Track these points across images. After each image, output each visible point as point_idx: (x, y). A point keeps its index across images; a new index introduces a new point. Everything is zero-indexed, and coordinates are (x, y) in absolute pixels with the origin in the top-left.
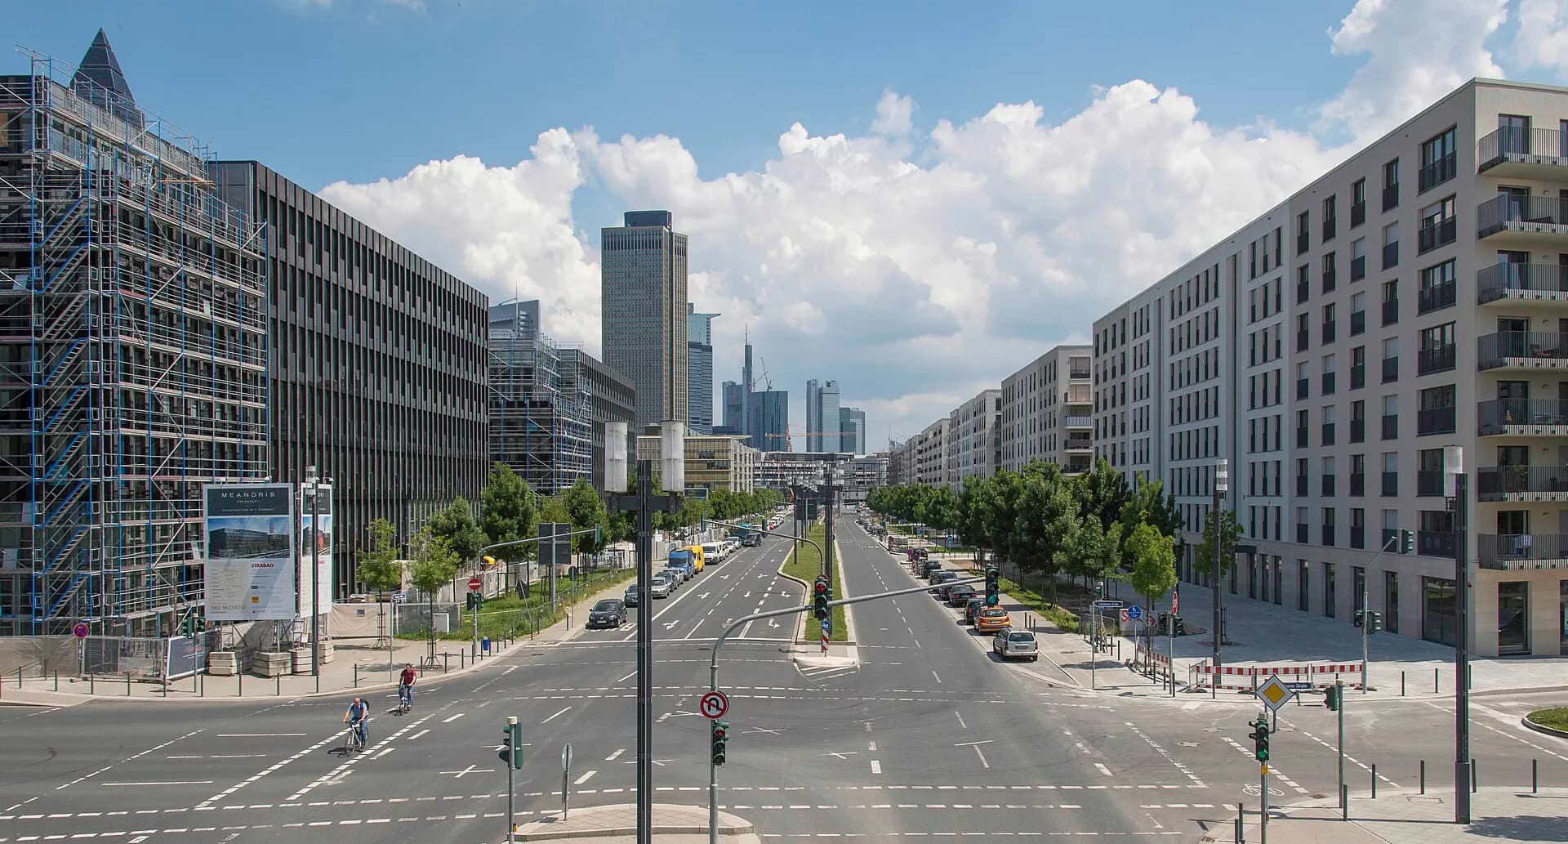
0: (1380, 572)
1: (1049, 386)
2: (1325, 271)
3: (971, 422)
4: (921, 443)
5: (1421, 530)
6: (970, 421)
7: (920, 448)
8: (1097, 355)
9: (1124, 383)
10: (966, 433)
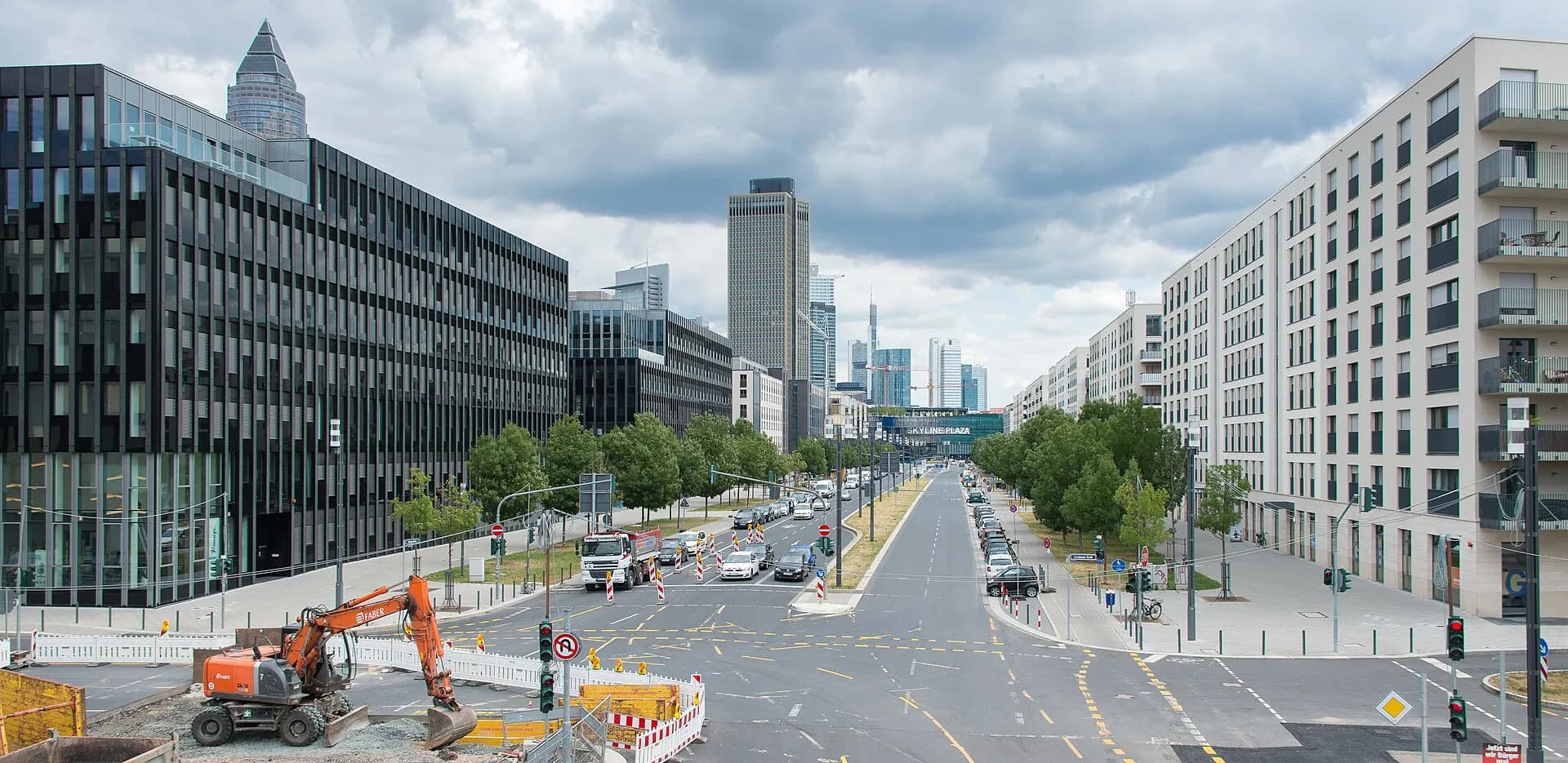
0: (1396, 530)
1: (1127, 343)
2: (1350, 229)
3: (1065, 380)
4: (1026, 398)
5: (1431, 488)
6: (1065, 377)
7: (1025, 403)
8: (1165, 314)
9: (1187, 340)
10: (1061, 390)
